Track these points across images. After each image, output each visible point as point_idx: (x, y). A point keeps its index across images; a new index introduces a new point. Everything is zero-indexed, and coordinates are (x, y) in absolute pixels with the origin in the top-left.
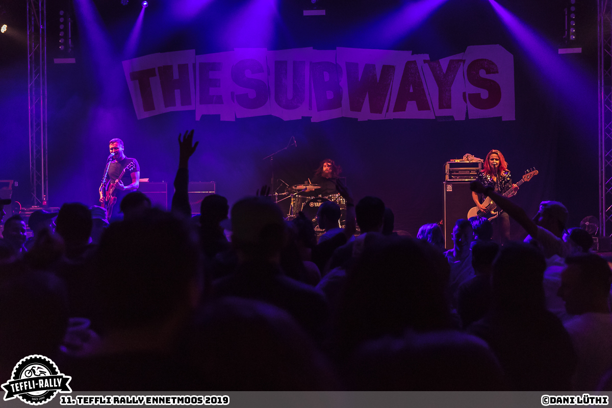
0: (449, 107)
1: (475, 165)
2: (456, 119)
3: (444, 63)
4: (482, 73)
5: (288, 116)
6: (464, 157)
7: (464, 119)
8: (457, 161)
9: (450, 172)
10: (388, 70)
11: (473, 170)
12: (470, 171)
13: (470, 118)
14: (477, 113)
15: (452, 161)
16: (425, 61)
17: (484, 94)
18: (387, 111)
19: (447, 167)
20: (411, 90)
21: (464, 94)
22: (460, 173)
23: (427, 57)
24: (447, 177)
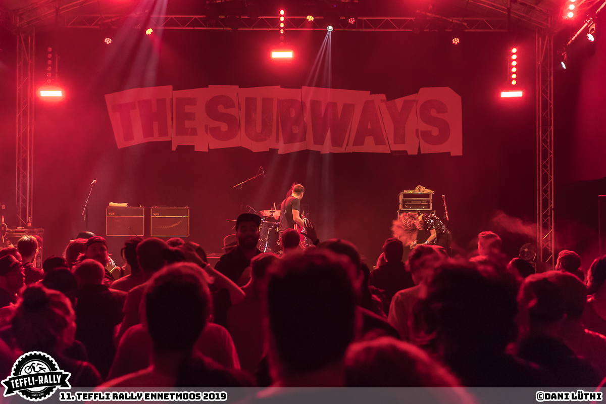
0: (403, 142)
1: (426, 196)
2: (409, 153)
3: (399, 102)
4: (433, 113)
5: (257, 147)
6: (417, 189)
7: (416, 154)
8: (410, 192)
9: (404, 202)
10: (348, 108)
11: (424, 201)
12: (422, 201)
13: (422, 152)
14: (428, 149)
15: (406, 192)
16: (382, 101)
17: (435, 131)
18: (347, 145)
19: (401, 197)
20: (369, 127)
21: (417, 131)
22: (412, 203)
23: (383, 97)
24: (401, 207)
